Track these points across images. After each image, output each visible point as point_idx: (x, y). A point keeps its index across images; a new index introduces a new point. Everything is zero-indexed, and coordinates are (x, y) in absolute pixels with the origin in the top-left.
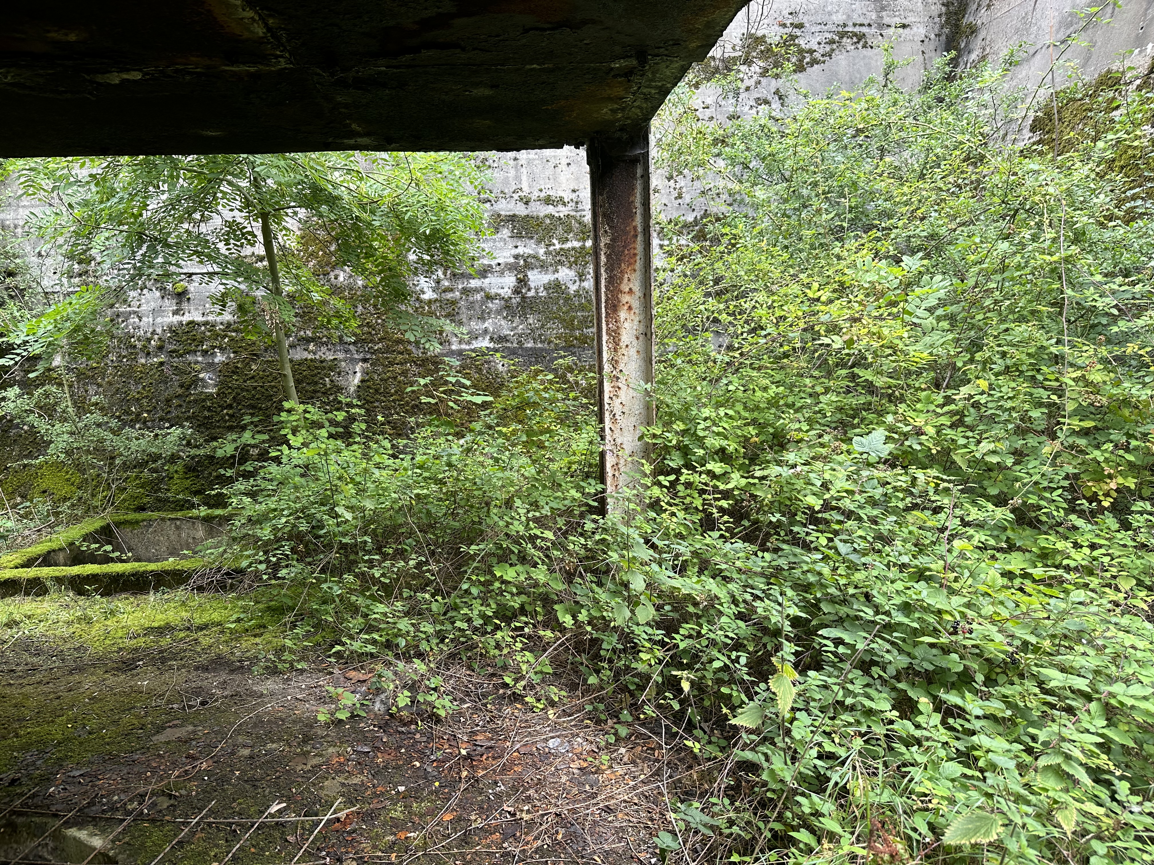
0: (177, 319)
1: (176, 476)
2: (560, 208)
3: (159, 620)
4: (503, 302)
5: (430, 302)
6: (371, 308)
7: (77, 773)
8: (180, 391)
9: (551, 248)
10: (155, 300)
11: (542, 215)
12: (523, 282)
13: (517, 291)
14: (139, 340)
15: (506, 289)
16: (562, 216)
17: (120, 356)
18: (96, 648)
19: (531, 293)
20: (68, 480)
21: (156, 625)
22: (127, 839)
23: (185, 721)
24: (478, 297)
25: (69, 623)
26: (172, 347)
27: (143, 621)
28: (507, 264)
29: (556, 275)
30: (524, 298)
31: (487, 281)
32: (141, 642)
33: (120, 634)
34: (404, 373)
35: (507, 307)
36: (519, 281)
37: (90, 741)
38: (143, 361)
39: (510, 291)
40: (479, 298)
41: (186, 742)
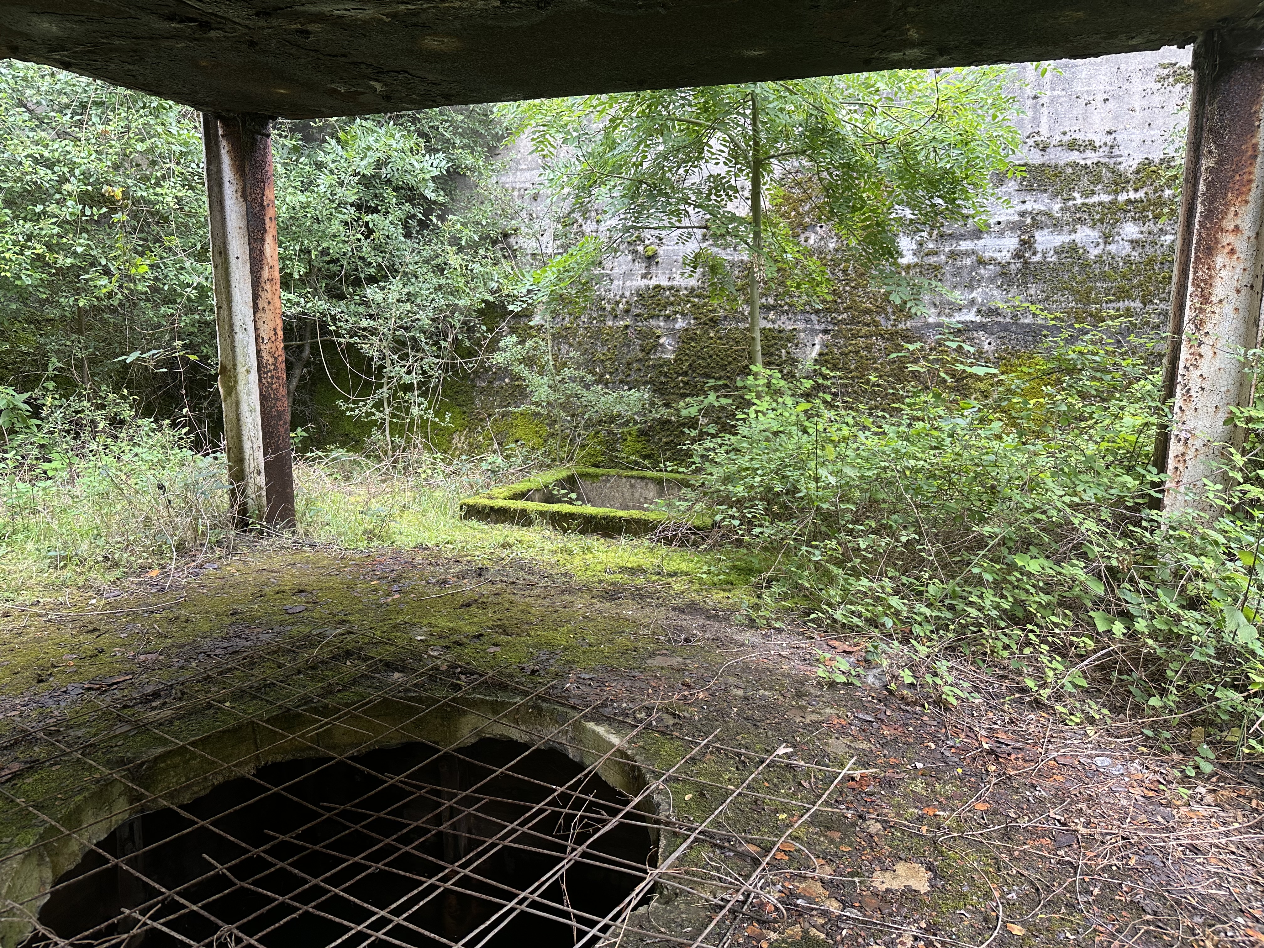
0: (644, 283)
1: (629, 438)
2: (1089, 153)
3: (632, 561)
4: (998, 268)
5: (909, 267)
6: (840, 274)
7: (587, 677)
8: (640, 355)
9: (1071, 203)
10: (627, 263)
11: (1062, 163)
12: (1027, 244)
13: (1018, 255)
14: (609, 303)
15: (1004, 253)
16: (1089, 163)
17: (591, 318)
18: (580, 577)
19: (1037, 258)
20: (537, 432)
21: (629, 565)
22: (641, 744)
23: (673, 653)
24: (968, 261)
25: (554, 552)
26: (638, 311)
27: (617, 560)
28: (1009, 222)
29: (1073, 237)
30: (1026, 263)
31: (981, 243)
32: (618, 577)
33: (599, 568)
34: (868, 348)
35: (1003, 274)
36: (1023, 243)
37: (591, 652)
38: (610, 323)
39: (1009, 255)
40: (969, 263)
41: (678, 671)
